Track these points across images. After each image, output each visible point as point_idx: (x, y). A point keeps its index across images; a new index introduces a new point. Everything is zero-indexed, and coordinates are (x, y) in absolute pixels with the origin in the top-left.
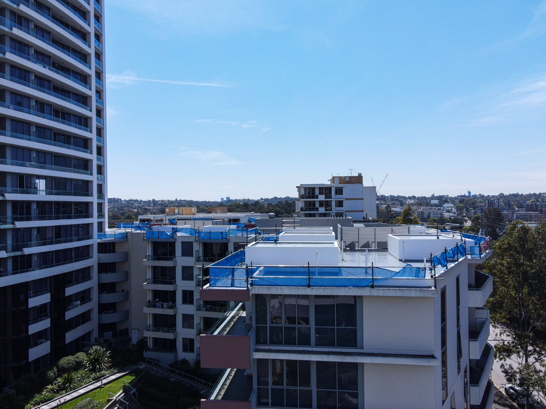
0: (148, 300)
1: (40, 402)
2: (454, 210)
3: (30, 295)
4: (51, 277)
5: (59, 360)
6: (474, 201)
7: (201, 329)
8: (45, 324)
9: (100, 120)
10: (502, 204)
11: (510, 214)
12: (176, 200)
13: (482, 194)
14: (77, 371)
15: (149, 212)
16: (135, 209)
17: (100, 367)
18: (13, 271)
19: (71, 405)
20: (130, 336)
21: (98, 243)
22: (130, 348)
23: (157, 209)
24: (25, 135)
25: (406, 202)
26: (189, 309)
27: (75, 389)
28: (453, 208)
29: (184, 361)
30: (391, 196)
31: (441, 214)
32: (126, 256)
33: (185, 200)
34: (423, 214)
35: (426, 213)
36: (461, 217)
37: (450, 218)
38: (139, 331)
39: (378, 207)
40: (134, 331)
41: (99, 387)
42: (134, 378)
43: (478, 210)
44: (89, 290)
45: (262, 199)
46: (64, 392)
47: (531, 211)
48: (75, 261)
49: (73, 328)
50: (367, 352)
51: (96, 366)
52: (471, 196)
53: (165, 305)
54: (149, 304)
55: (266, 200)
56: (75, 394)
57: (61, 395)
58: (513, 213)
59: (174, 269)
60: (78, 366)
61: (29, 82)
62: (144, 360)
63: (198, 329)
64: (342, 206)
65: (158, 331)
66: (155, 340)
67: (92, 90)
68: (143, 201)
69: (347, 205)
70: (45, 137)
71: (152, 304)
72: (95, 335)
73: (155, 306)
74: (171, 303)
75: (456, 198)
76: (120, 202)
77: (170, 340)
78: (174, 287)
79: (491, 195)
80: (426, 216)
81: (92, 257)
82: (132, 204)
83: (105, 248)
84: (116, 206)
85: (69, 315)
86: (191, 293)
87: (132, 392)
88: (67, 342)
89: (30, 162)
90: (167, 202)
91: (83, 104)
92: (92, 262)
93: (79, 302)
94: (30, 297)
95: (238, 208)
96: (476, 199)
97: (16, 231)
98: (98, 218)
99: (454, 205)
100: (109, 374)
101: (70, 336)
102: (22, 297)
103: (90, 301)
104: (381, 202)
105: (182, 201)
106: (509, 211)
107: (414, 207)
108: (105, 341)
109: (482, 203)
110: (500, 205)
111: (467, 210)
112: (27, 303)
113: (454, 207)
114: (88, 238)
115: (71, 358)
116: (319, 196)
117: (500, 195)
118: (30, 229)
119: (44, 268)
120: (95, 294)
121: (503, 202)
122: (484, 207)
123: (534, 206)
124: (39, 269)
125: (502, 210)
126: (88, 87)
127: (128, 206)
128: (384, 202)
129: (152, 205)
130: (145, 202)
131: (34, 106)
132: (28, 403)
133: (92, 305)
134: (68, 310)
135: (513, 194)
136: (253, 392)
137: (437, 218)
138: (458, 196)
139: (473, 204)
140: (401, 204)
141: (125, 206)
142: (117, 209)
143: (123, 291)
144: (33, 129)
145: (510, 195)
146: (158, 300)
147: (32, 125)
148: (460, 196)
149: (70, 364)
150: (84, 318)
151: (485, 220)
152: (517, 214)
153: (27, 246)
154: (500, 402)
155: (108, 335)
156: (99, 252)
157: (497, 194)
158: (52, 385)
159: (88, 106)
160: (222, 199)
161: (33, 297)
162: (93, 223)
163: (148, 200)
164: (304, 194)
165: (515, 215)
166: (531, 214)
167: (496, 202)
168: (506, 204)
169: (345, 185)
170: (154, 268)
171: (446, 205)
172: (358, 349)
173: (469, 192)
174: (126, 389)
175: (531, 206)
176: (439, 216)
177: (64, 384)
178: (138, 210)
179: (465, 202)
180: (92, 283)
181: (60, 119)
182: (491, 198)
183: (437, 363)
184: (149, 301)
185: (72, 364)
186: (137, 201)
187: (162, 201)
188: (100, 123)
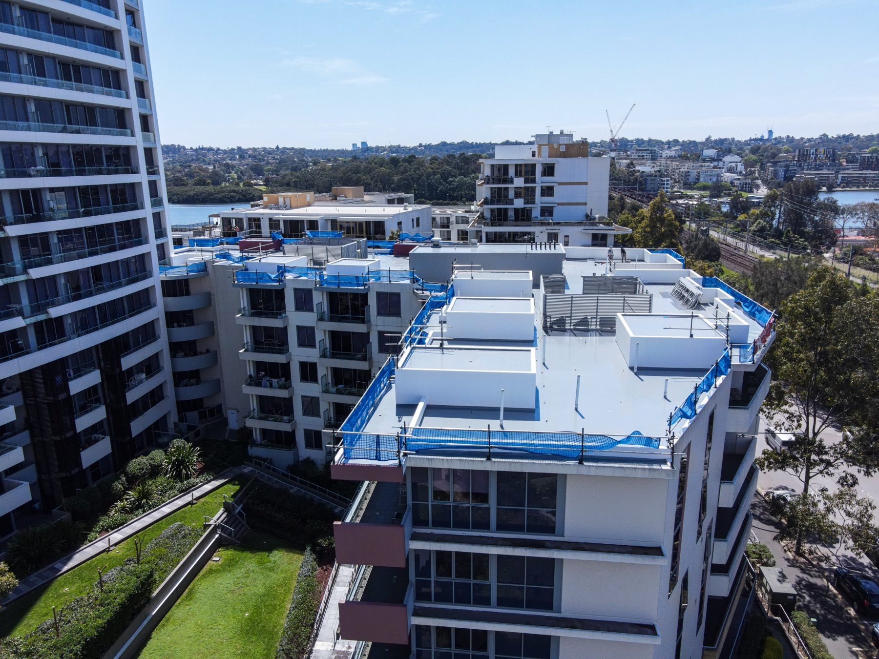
0: (249, 374)
1: (108, 528)
2: (741, 168)
3: (70, 375)
4: (97, 346)
5: (127, 465)
6: (775, 151)
7: (331, 418)
8: (99, 414)
9: (140, 67)
10: (822, 156)
11: (832, 174)
12: (277, 148)
13: (791, 137)
14: (155, 479)
15: (233, 170)
16: (209, 164)
17: (187, 472)
18: (38, 344)
19: (153, 531)
20: (225, 416)
21: (162, 282)
22: (226, 437)
23: (247, 165)
24: (20, 121)
25: (661, 154)
26: (312, 390)
27: (155, 507)
28: (739, 164)
29: (309, 462)
30: (637, 140)
31: (718, 176)
32: (208, 299)
33: (292, 149)
34: (689, 175)
35: (693, 174)
36: (750, 181)
37: (732, 183)
38: (238, 411)
39: (612, 165)
40: (230, 411)
41: (190, 503)
42: (237, 487)
43: (781, 167)
44: (156, 356)
45: (421, 145)
46: (140, 510)
47: (867, 169)
48: (130, 316)
49: (141, 413)
50: (569, 541)
51: (181, 471)
52: (771, 140)
53: (275, 381)
54: (251, 381)
55: (429, 147)
56: (157, 515)
57: (137, 516)
58: (839, 172)
59: (284, 330)
60: (155, 471)
61: (13, 24)
62: (250, 459)
63: (327, 419)
64: (552, 195)
65: (266, 419)
66: (264, 432)
67: (120, 18)
68: (222, 150)
69: (560, 194)
70: (53, 120)
71: (255, 381)
72: (173, 418)
73: (259, 384)
74: (283, 379)
75: (747, 143)
76: (183, 152)
77: (286, 432)
78: (286, 358)
79: (806, 138)
80: (692, 179)
81: (155, 305)
82: (205, 156)
83: (173, 288)
84: (177, 158)
85: (132, 396)
86: (313, 366)
87: (237, 511)
88: (134, 435)
89: (35, 166)
90: (263, 151)
91: (108, 48)
92: (156, 313)
93: (144, 376)
94: (71, 379)
95: (381, 167)
96: (779, 146)
97: (32, 284)
98: (157, 238)
99: (741, 159)
100: (202, 482)
101: (138, 426)
102: (59, 379)
103: (160, 371)
104: (619, 154)
105: (288, 149)
106: (831, 168)
107: (674, 163)
108: (191, 428)
109: (789, 152)
110: (817, 158)
111: (763, 167)
112: (67, 390)
113: (741, 162)
114: (145, 277)
115: (143, 460)
116: (516, 180)
117: (821, 138)
118: (53, 278)
119: (84, 335)
120: (166, 361)
121: (824, 154)
122: (791, 161)
123: (874, 160)
124: (78, 337)
125: (821, 166)
126: (113, 12)
127: (198, 160)
128: (625, 154)
129: (238, 157)
130: (225, 152)
131: (26, 65)
132: (91, 530)
133: (164, 376)
134: (129, 390)
135: (844, 136)
136: (409, 585)
137: (710, 183)
138: (751, 140)
139: (774, 155)
140: (654, 157)
141: (193, 160)
142: (180, 166)
143: (208, 351)
144: (32, 108)
145: (839, 137)
146: (263, 373)
147: (28, 100)
148: (753, 140)
149: (143, 469)
150: (156, 396)
151: (786, 200)
152: (844, 174)
153: (54, 304)
154: (762, 517)
155: (193, 416)
156: (164, 296)
157: (816, 136)
158: (122, 501)
159: (117, 49)
160: (354, 145)
161: (75, 378)
162: (150, 252)
163: (230, 148)
164: (489, 175)
165: (840, 176)
166: (866, 174)
167: (813, 154)
168: (829, 155)
169: (559, 159)
170: (255, 329)
171: (727, 159)
172: (557, 536)
173: (771, 132)
174: (228, 508)
175: (868, 160)
176: (714, 179)
177: (139, 499)
178: (215, 167)
179: (760, 151)
180: (160, 345)
181: (73, 83)
182: (806, 143)
183: (665, 562)
184: (250, 376)
185: (147, 469)
186: (210, 149)
187: (254, 150)
188: (141, 73)
